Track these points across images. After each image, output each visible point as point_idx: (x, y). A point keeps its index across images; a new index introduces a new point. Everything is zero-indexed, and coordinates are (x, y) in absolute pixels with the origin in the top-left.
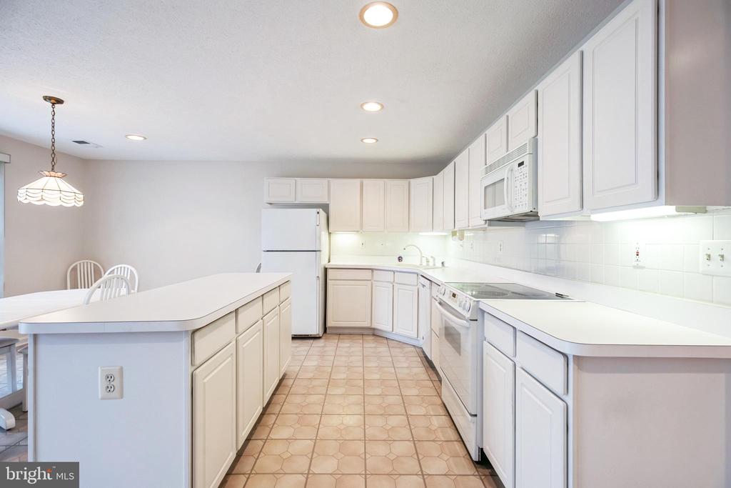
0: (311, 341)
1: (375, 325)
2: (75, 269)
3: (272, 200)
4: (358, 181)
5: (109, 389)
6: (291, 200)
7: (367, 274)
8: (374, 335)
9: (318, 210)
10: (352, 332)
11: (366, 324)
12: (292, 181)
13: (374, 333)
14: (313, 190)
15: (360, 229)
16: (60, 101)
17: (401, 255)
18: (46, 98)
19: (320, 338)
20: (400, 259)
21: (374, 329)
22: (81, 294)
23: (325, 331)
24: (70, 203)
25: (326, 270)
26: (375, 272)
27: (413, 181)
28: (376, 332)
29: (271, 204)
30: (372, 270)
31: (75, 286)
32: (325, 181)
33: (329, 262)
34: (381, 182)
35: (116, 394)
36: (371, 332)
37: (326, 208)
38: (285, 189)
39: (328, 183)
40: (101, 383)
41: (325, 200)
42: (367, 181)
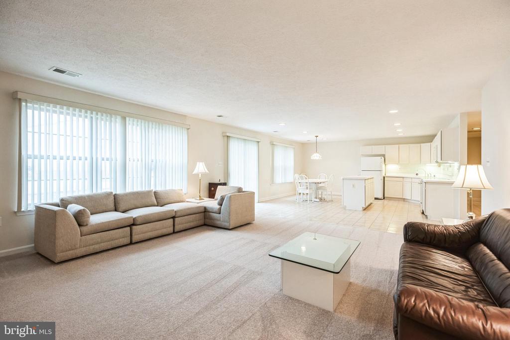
0: (379, 200)
1: (404, 197)
4: (397, 146)
6: (370, 154)
7: (401, 179)
9: (381, 157)
11: (401, 197)
12: (371, 147)
13: (404, 200)
14: (380, 150)
15: (398, 163)
16: (317, 136)
18: (315, 136)
19: (382, 199)
20: (417, 174)
23: (384, 197)
24: (319, 159)
25: (384, 177)
27: (422, 144)
29: (363, 155)
30: (403, 178)
32: (384, 146)
33: (385, 174)
34: (407, 145)
35: (354, 187)
37: (384, 156)
39: (385, 147)
40: (352, 186)
41: (383, 153)
42: (401, 146)
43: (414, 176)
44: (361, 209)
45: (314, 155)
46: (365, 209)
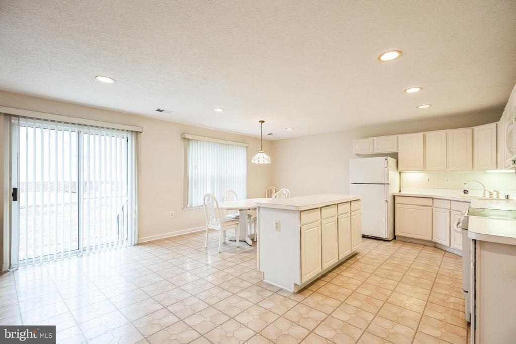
0: (382, 242)
1: (435, 240)
2: (268, 191)
3: (358, 153)
4: (421, 134)
5: (277, 227)
6: (370, 152)
7: (429, 202)
8: (435, 247)
9: (386, 158)
10: (416, 242)
11: (428, 238)
12: (371, 140)
13: (436, 246)
14: (387, 144)
15: (424, 168)
16: (263, 122)
17: (466, 189)
18: (259, 122)
19: (389, 241)
20: (465, 192)
21: (436, 243)
22: (270, 199)
23: (395, 238)
24: (266, 162)
25: (394, 197)
26: (435, 200)
27: (475, 128)
28: (437, 245)
29: (358, 155)
30: (433, 199)
31: (268, 197)
32: (394, 137)
33: (400, 191)
34: (443, 133)
35: (278, 229)
36: (433, 245)
37: (395, 156)
38: (366, 145)
39: (397, 138)
40: (274, 225)
41: (395, 150)
42: (428, 134)
43: (459, 195)
44: (292, 289)
45: (257, 156)
46: (302, 290)
